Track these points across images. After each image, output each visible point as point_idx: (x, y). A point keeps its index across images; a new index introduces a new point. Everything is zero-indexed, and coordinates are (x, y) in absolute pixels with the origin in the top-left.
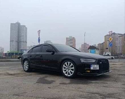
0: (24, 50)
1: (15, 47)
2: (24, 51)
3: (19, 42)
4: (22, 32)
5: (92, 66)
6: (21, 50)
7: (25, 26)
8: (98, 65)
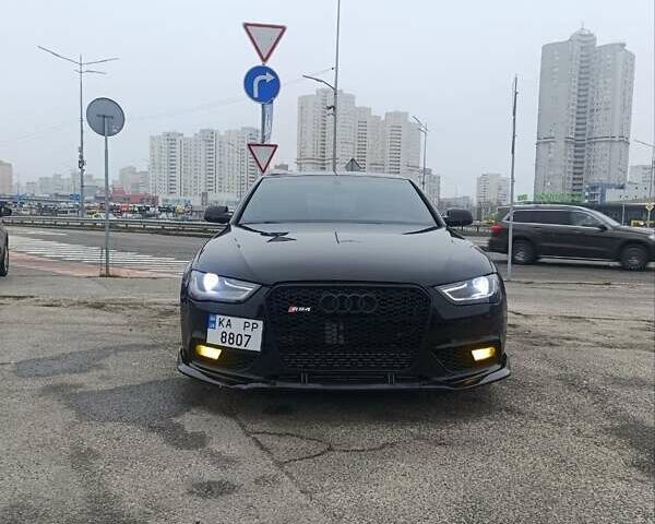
0: (610, 186)
1: (559, 171)
2: (608, 192)
3: (581, 144)
4: (601, 86)
5: (217, 323)
6: (594, 188)
7: (624, 45)
8: (260, 323)
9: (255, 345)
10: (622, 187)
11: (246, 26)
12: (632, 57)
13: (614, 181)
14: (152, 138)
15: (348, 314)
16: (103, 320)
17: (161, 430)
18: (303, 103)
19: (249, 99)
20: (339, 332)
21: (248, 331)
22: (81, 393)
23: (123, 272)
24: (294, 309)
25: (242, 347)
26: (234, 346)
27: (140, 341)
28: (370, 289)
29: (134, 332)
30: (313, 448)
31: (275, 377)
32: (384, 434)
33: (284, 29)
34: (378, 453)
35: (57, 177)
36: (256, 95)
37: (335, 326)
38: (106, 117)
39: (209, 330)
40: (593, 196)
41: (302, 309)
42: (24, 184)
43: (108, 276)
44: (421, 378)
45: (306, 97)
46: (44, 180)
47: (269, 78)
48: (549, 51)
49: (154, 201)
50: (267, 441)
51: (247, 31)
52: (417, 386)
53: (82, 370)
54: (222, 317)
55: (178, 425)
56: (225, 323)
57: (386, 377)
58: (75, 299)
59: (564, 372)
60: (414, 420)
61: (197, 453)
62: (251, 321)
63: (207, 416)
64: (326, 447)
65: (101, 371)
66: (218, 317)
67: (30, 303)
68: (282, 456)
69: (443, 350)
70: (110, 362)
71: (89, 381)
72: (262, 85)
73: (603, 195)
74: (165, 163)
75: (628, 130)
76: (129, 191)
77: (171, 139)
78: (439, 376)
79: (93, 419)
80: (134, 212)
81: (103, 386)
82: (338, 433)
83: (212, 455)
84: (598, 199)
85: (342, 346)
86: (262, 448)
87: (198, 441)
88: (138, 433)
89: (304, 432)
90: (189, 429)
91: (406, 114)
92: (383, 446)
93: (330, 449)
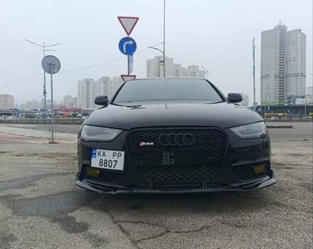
0: (298, 97)
1: (272, 91)
2: (297, 100)
3: (283, 77)
4: (291, 50)
5: (97, 154)
6: (290, 98)
7: (300, 30)
8: (123, 153)
9: (120, 166)
10: (303, 97)
11: (119, 18)
12: (305, 36)
13: (299, 94)
14: (79, 82)
15: (177, 146)
16: (43, 162)
17: (60, 221)
18: (149, 63)
19: (122, 54)
20: (171, 157)
21: (116, 158)
22: (19, 199)
23: (61, 141)
24: (143, 144)
25: (112, 168)
26: (108, 168)
27: (61, 171)
28: (189, 130)
29: (58, 167)
30: (157, 230)
31: (133, 186)
32: (201, 221)
33: (138, 19)
34: (199, 233)
35: (34, 101)
36: (125, 51)
37: (169, 153)
38: (51, 65)
39: (92, 159)
40: (289, 102)
41: (148, 144)
42: (19, 105)
43: (53, 143)
44: (223, 185)
45: (150, 60)
46: (29, 103)
47: (131, 43)
48: (265, 35)
49: (80, 111)
50: (127, 226)
51: (120, 21)
52: (221, 189)
53: (23, 187)
54: (100, 150)
55: (72, 218)
56: (101, 154)
57: (201, 184)
58: (32, 152)
59: (301, 182)
60: (219, 212)
61: (81, 236)
62: (117, 152)
63: (91, 211)
64: (165, 229)
65: (34, 187)
66: (98, 150)
67: (8, 155)
68: (136, 237)
69: (236, 167)
70: (40, 182)
71: (26, 193)
72: (128, 47)
73: (294, 102)
74: (85, 93)
75: (305, 70)
76: (68, 107)
77: (88, 82)
78: (234, 183)
79: (20, 215)
80: (70, 116)
81: (33, 195)
82: (172, 220)
83: (91, 237)
84: (292, 103)
85: (173, 165)
86: (123, 231)
87: (83, 228)
88: (46, 223)
89: (151, 220)
90: (78, 220)
91: (198, 67)
92: (201, 229)
93: (167, 231)
